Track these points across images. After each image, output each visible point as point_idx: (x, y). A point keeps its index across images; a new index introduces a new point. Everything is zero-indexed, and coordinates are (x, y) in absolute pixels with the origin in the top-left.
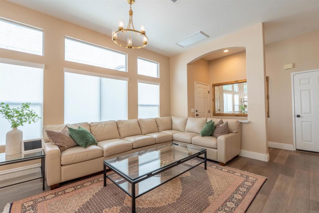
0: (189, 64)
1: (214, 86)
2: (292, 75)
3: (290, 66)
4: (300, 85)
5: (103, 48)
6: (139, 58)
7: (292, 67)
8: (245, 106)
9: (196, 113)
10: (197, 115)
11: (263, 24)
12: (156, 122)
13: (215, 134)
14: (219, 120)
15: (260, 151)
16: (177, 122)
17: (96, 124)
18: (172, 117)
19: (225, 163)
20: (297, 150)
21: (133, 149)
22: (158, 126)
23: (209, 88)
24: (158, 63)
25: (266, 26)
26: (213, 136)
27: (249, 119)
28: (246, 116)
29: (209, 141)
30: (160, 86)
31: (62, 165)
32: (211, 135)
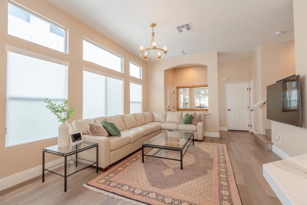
0: (165, 71)
1: (178, 88)
2: (226, 85)
3: (225, 79)
4: (230, 91)
5: (104, 48)
6: (131, 62)
7: (226, 80)
8: (187, 103)
9: (168, 108)
10: (169, 110)
11: (218, 53)
12: (144, 116)
13: (193, 122)
14: (194, 113)
15: (214, 131)
16: (157, 115)
17: (110, 118)
18: (152, 112)
19: (202, 140)
20: (229, 130)
21: (144, 136)
22: (146, 120)
23: (174, 89)
24: (140, 67)
25: (219, 54)
26: (191, 124)
27: (209, 112)
28: (207, 110)
29: (190, 128)
30: (143, 86)
31: (111, 151)
32: (190, 123)
